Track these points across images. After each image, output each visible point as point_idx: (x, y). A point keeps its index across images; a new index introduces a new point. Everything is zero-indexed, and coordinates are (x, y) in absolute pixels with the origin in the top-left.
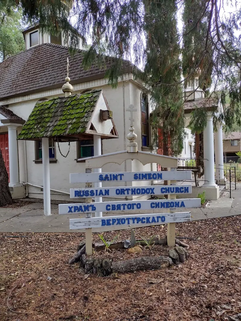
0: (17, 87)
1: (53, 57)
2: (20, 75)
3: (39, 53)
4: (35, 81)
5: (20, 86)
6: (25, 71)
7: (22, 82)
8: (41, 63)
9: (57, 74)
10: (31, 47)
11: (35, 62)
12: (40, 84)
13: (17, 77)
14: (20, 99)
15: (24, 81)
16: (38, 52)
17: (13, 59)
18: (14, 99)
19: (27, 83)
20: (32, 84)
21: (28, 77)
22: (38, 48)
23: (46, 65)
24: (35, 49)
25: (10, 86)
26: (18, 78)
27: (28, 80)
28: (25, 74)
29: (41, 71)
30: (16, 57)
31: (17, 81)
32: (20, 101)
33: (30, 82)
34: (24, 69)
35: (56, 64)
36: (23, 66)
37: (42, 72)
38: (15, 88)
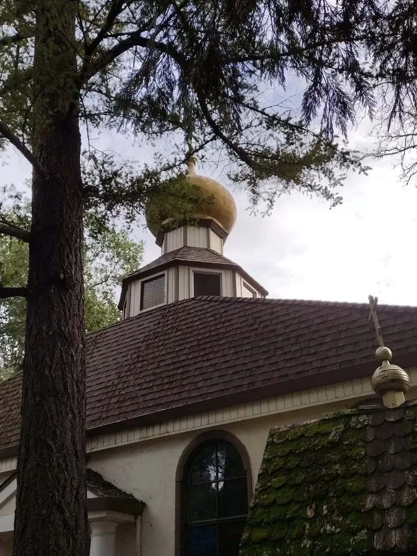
0: (123, 401)
1: (226, 324)
2: (127, 372)
3: (178, 318)
4: (184, 383)
5: (133, 398)
6: (142, 361)
7: (138, 388)
8: (192, 339)
9: (254, 361)
10: (144, 311)
11: (169, 339)
12: (204, 391)
13: (119, 377)
14: (135, 437)
15: (145, 386)
16: (175, 316)
17: (98, 338)
18: (113, 438)
19: (155, 389)
20: (175, 391)
21: (154, 374)
22: (172, 309)
23: (208, 342)
24: (163, 312)
25: (100, 401)
26: (124, 379)
27: (159, 382)
28: (144, 368)
29: (196, 357)
30: (105, 333)
31: (120, 386)
32: (134, 442)
33: (166, 387)
34: (138, 356)
35: (244, 338)
36: (134, 351)
37: (200, 359)
38: (117, 406)
